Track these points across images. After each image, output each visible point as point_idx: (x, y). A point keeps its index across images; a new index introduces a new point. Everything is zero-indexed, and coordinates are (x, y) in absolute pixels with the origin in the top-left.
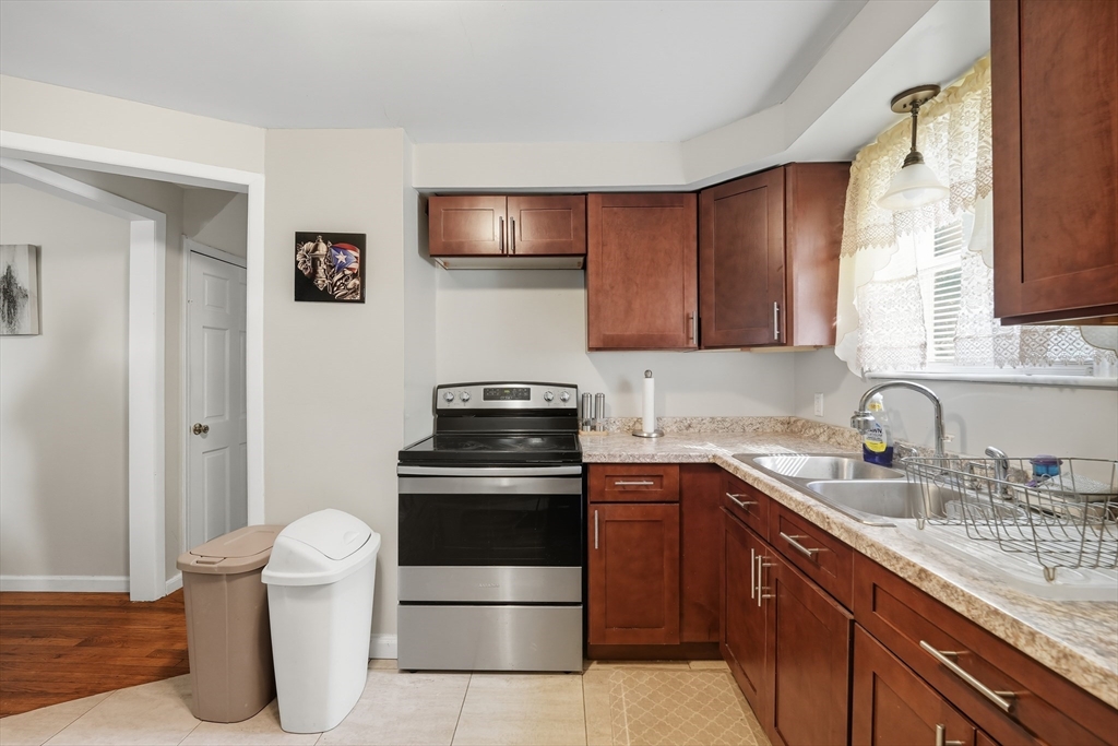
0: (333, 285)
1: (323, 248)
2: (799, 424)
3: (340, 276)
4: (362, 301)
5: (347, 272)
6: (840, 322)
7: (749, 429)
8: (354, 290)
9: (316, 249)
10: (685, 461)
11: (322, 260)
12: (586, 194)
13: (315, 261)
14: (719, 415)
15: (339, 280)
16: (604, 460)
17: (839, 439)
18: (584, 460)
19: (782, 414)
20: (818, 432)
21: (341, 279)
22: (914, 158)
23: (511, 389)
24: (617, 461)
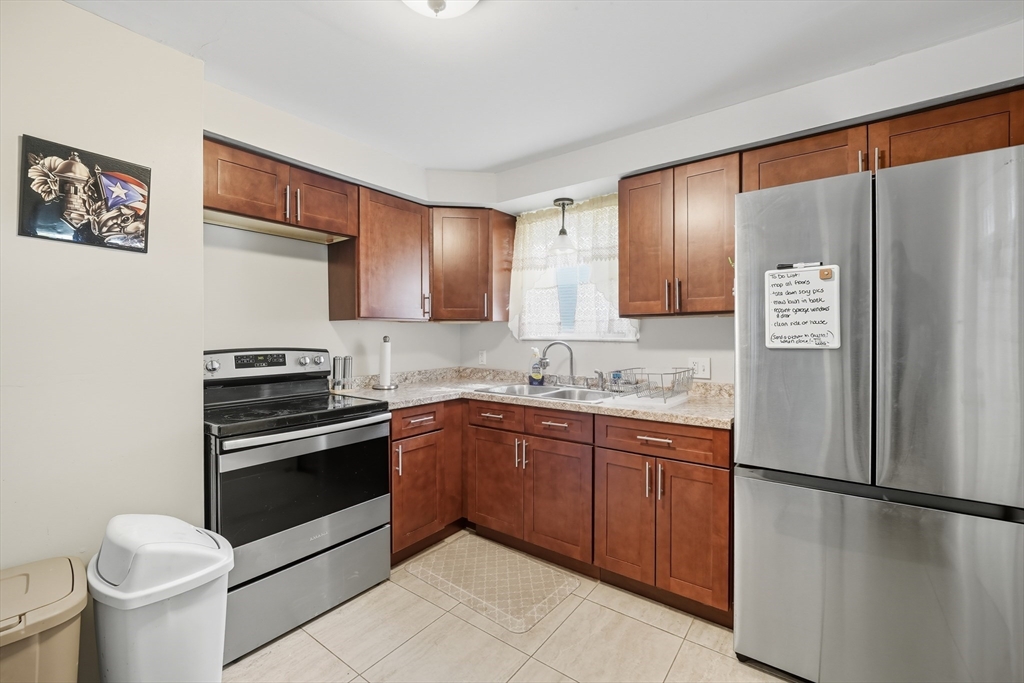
0: (101, 225)
1: (81, 171)
2: (468, 371)
3: (114, 213)
4: (144, 251)
5: (125, 211)
6: (511, 307)
7: (439, 378)
8: (137, 236)
9: (68, 168)
10: (448, 399)
11: (80, 187)
12: (358, 186)
13: (65, 185)
14: (422, 369)
15: (112, 218)
16: (402, 406)
17: (502, 377)
18: (390, 408)
19: (455, 366)
20: (485, 374)
21: (116, 217)
22: (563, 232)
23: (266, 356)
24: (411, 405)
